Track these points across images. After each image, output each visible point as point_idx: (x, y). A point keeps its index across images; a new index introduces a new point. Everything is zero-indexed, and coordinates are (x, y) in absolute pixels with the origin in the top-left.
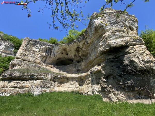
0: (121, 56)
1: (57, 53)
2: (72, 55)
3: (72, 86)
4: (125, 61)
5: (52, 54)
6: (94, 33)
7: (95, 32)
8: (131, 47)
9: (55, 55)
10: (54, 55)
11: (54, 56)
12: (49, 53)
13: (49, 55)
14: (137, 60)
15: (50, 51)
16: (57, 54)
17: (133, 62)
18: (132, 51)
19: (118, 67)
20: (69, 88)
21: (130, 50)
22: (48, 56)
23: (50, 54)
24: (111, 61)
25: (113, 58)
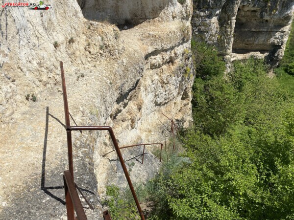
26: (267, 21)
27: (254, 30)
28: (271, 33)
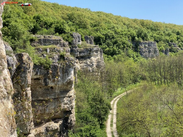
26: (52, 88)
27: (42, 99)
28: (59, 99)
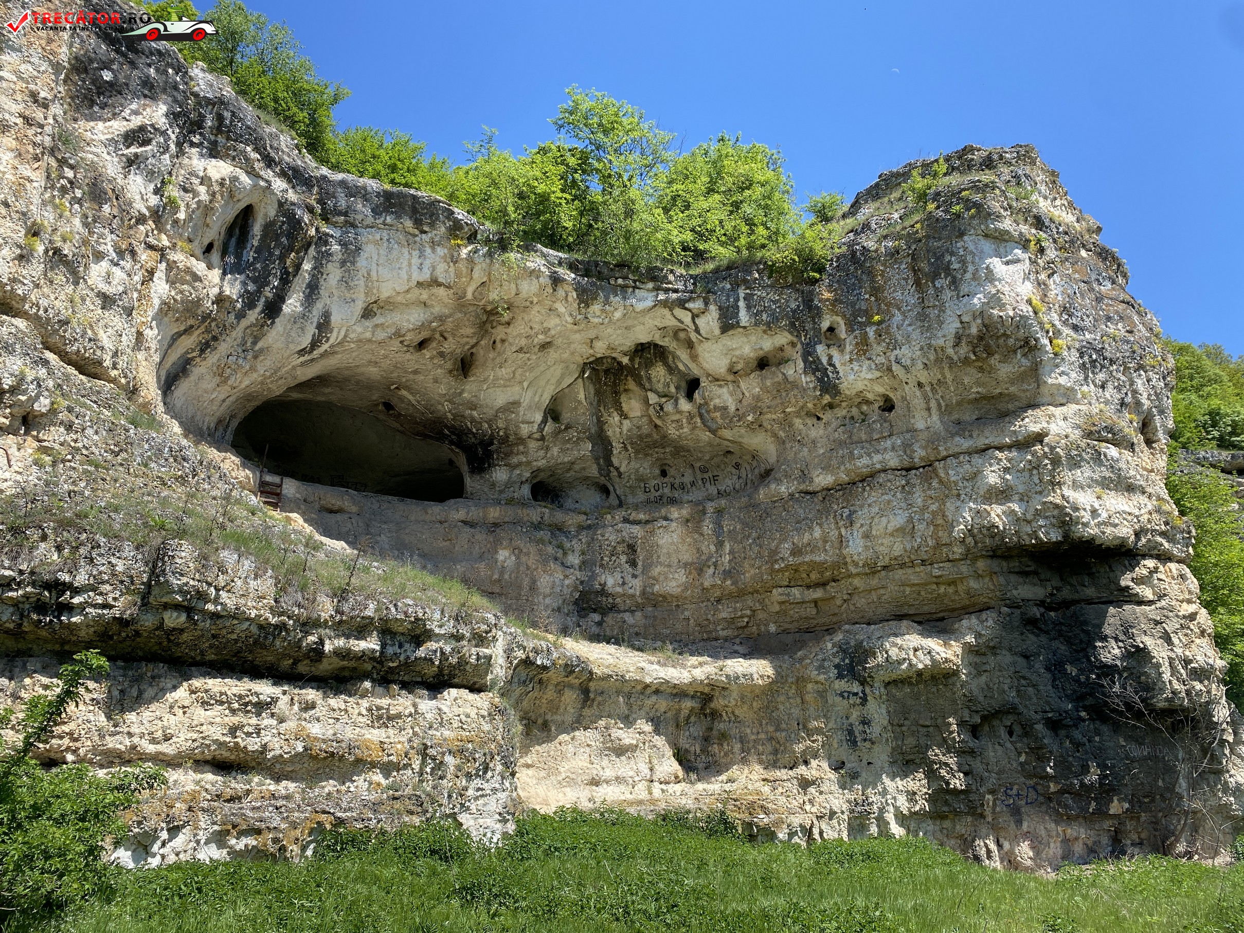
0: (1089, 602)
1: (367, 313)
2: (526, 399)
3: (624, 767)
4: (1104, 639)
5: (293, 304)
6: (950, 351)
7: (964, 350)
8: (1150, 563)
9: (324, 326)
10: (311, 330)
11: (306, 341)
12: (261, 281)
13: (253, 315)
14: (1159, 652)
15: (282, 258)
16: (363, 330)
17: (1140, 655)
18: (1147, 593)
19: (1055, 668)
20: (595, 782)
21: (1140, 581)
22: (240, 315)
23: (268, 293)
24: (1031, 623)
25: (1042, 603)
